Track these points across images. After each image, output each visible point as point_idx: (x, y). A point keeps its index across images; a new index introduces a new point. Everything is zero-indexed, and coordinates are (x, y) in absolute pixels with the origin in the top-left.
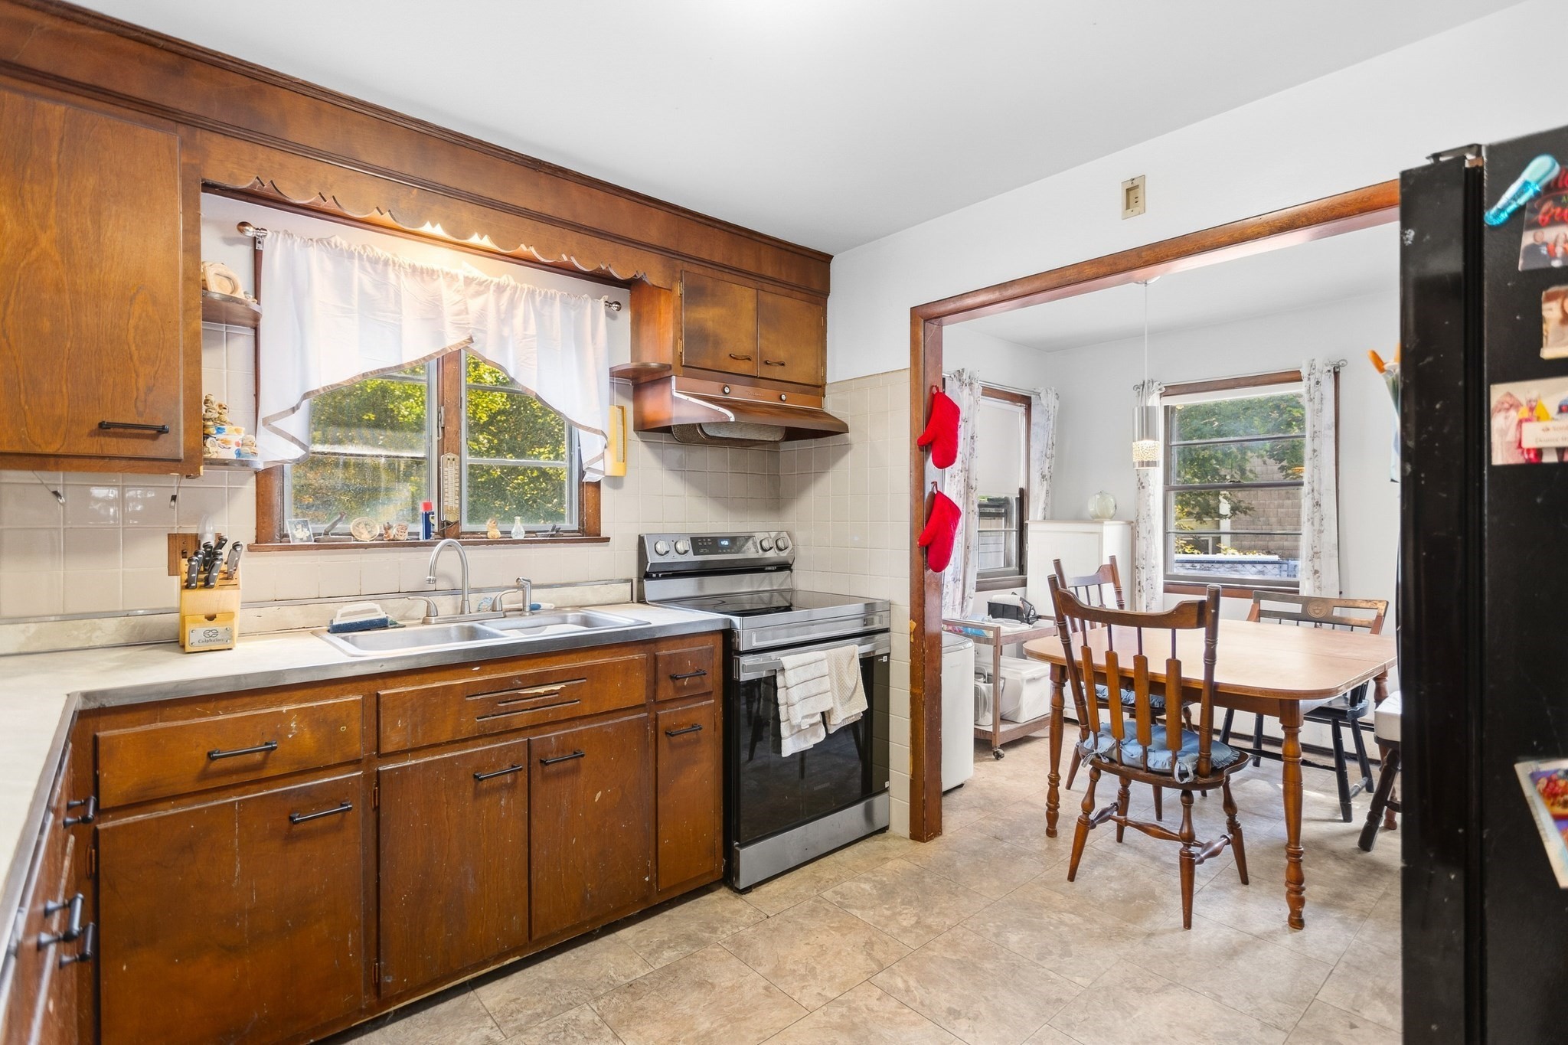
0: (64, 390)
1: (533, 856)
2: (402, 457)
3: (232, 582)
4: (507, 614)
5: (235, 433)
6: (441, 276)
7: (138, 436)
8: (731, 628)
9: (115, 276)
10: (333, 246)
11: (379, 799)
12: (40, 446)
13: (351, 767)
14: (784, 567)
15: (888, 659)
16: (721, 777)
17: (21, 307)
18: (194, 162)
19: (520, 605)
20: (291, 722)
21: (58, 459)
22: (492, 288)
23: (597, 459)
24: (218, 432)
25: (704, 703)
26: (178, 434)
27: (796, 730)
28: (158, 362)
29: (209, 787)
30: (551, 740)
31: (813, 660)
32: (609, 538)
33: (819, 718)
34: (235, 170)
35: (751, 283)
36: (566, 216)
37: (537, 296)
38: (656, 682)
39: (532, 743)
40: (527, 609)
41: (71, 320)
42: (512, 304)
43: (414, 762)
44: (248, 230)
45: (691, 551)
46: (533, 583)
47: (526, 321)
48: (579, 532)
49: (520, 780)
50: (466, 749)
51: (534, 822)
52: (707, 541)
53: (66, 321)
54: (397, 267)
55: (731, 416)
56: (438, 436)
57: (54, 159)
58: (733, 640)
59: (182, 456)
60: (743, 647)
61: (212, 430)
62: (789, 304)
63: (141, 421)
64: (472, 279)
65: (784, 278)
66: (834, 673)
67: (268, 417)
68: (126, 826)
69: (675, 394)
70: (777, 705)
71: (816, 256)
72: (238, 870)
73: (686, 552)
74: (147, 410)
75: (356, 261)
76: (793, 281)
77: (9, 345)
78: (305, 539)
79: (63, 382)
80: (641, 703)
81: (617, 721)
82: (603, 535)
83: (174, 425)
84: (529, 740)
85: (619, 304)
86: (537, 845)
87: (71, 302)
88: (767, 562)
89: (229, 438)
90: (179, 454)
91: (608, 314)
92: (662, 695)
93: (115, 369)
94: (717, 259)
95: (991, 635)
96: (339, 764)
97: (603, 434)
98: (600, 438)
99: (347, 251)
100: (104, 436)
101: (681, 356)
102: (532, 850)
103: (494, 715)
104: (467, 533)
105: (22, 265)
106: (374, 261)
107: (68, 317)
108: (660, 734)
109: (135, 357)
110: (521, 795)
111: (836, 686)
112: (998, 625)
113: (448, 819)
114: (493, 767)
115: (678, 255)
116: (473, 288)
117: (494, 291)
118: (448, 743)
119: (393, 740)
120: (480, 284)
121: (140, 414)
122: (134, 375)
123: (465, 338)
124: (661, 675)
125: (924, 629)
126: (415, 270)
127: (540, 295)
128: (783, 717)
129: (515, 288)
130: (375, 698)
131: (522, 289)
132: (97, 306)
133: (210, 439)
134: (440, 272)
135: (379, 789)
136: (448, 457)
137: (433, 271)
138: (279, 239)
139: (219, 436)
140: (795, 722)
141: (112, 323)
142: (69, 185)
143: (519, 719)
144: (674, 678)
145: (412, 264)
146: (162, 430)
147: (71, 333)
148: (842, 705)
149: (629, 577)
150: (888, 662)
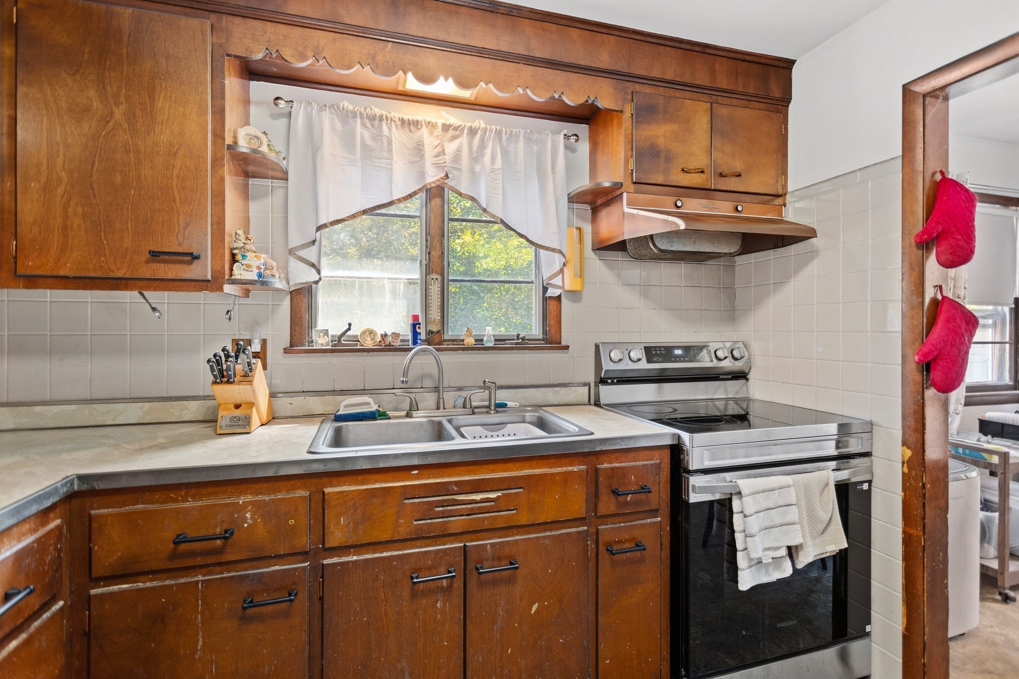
0: (130, 228)
1: (469, 662)
2: (401, 279)
3: (249, 379)
4: (475, 410)
5: (255, 259)
6: (424, 125)
7: (179, 262)
8: (679, 443)
9: (164, 137)
10: (341, 108)
11: (323, 591)
12: (113, 272)
13: (300, 558)
14: (741, 375)
15: (870, 486)
16: (668, 600)
17: (103, 166)
18: (221, 41)
19: (487, 403)
20: (247, 513)
21: (127, 281)
22: (466, 131)
23: (555, 275)
24: (243, 259)
25: (649, 521)
26: (206, 259)
27: (756, 561)
28: (193, 203)
29: (178, 566)
30: (486, 548)
31: (776, 485)
32: (569, 346)
33: (783, 552)
34: (250, 45)
35: (705, 98)
36: (521, 50)
37: (504, 135)
38: (597, 496)
39: (467, 549)
40: (493, 407)
41: (134, 173)
42: (483, 145)
43: (355, 558)
44: (280, 103)
45: (644, 360)
46: (497, 384)
47: (493, 158)
48: (543, 340)
49: (455, 585)
50: (405, 549)
51: (470, 628)
52: (660, 350)
53: (131, 175)
54: (389, 121)
55: (682, 225)
56: (426, 261)
57: (124, 51)
58: (682, 457)
59: (209, 278)
60: (693, 466)
61: (239, 257)
62: (745, 114)
63: (181, 250)
64: (449, 125)
65: (740, 89)
66: (803, 503)
67: (293, 248)
68: (112, 594)
69: (627, 210)
70: (733, 531)
71: (776, 63)
72: (200, 643)
73: (639, 360)
74: (185, 241)
75: (359, 120)
76: (751, 91)
77: (95, 195)
78: (325, 344)
79: (129, 222)
80: (580, 516)
81: (553, 533)
82: (564, 343)
83: (204, 252)
84: (465, 545)
85: (576, 135)
86: (472, 651)
87: (135, 160)
88: (721, 371)
89: (250, 263)
90: (206, 276)
91: (567, 147)
92: (603, 509)
93: (163, 209)
94: (669, 76)
95: (995, 459)
96: (288, 554)
97: (561, 252)
98: (557, 256)
99: (351, 112)
100: (156, 263)
101: (632, 174)
102: (467, 655)
103: (430, 519)
104: (448, 340)
105: (103, 134)
106: (372, 118)
107: (132, 171)
108: (600, 549)
109: (177, 201)
110: (457, 600)
111: (805, 517)
112: (1006, 450)
113: (386, 616)
114: (429, 568)
115: (629, 76)
116: (451, 133)
117: (467, 134)
118: (387, 542)
119: (336, 537)
120: (456, 129)
121: (180, 245)
122: (176, 214)
123: (443, 175)
124: (603, 489)
125: (924, 459)
126: (405, 123)
127: (506, 134)
128: (739, 545)
129: (485, 130)
130: (321, 495)
131: (491, 130)
132: (151, 161)
133: (236, 264)
134: (423, 122)
135: (323, 581)
136: (432, 277)
137: (417, 121)
138: (302, 108)
139: (244, 262)
140: (754, 555)
141: (161, 173)
142: (134, 69)
143: (457, 522)
144: (615, 493)
145: (401, 118)
146: (194, 258)
147: (135, 184)
148: (813, 538)
149: (587, 381)
150: (869, 491)
